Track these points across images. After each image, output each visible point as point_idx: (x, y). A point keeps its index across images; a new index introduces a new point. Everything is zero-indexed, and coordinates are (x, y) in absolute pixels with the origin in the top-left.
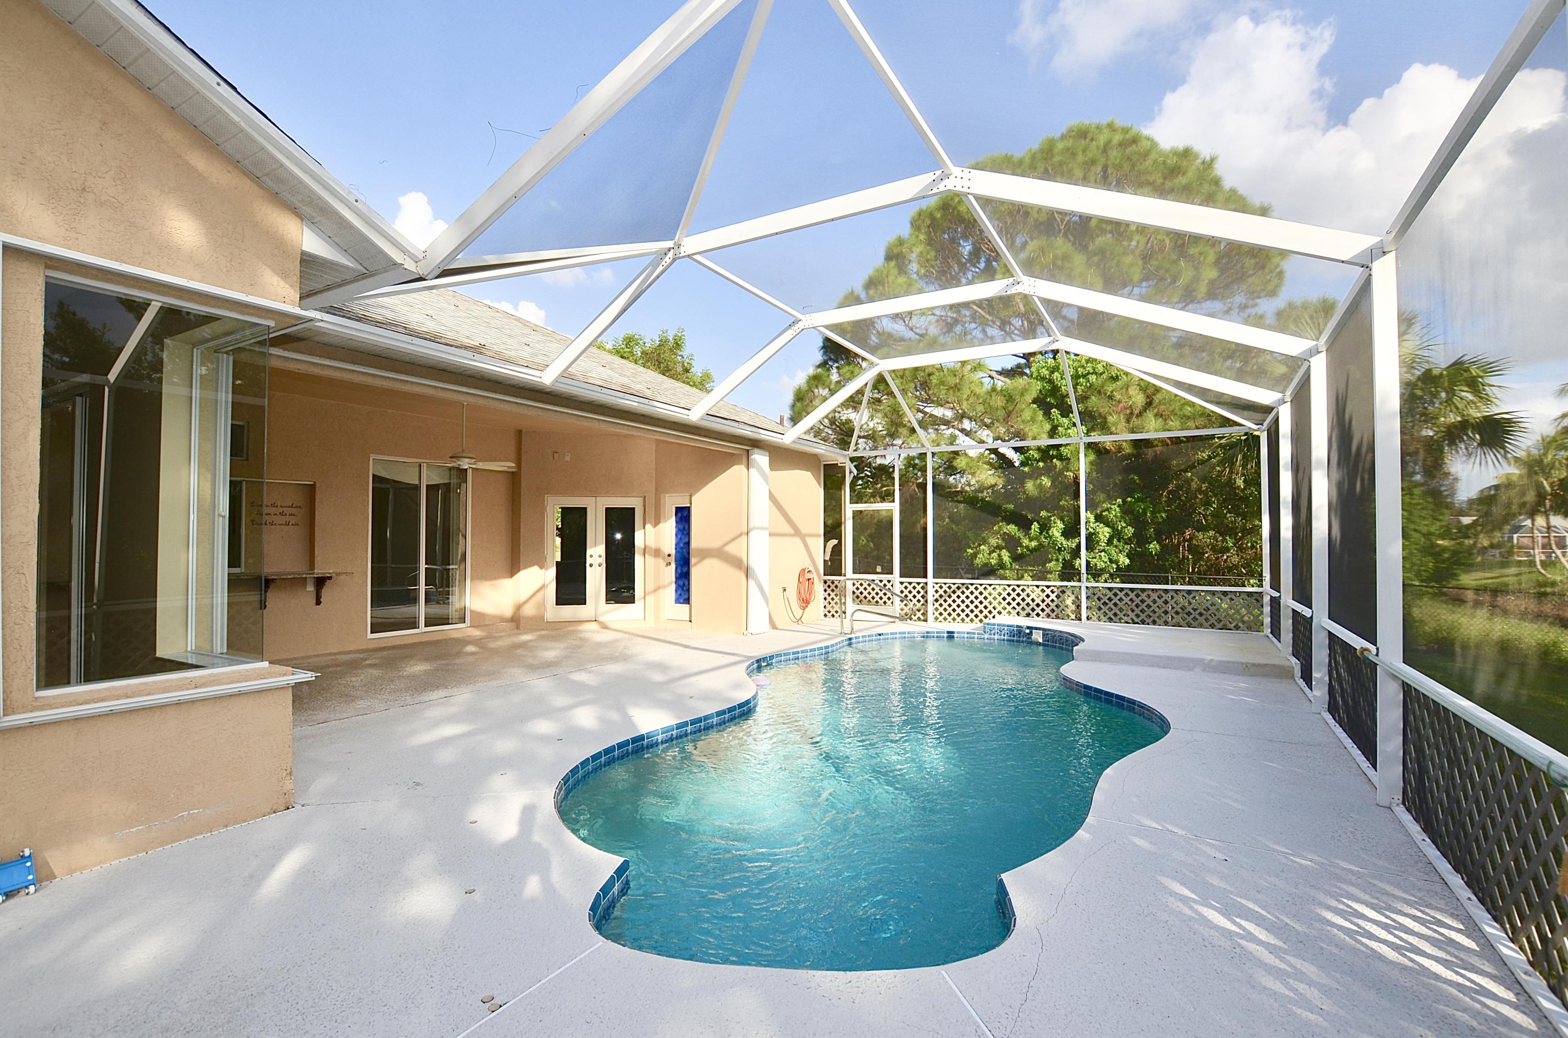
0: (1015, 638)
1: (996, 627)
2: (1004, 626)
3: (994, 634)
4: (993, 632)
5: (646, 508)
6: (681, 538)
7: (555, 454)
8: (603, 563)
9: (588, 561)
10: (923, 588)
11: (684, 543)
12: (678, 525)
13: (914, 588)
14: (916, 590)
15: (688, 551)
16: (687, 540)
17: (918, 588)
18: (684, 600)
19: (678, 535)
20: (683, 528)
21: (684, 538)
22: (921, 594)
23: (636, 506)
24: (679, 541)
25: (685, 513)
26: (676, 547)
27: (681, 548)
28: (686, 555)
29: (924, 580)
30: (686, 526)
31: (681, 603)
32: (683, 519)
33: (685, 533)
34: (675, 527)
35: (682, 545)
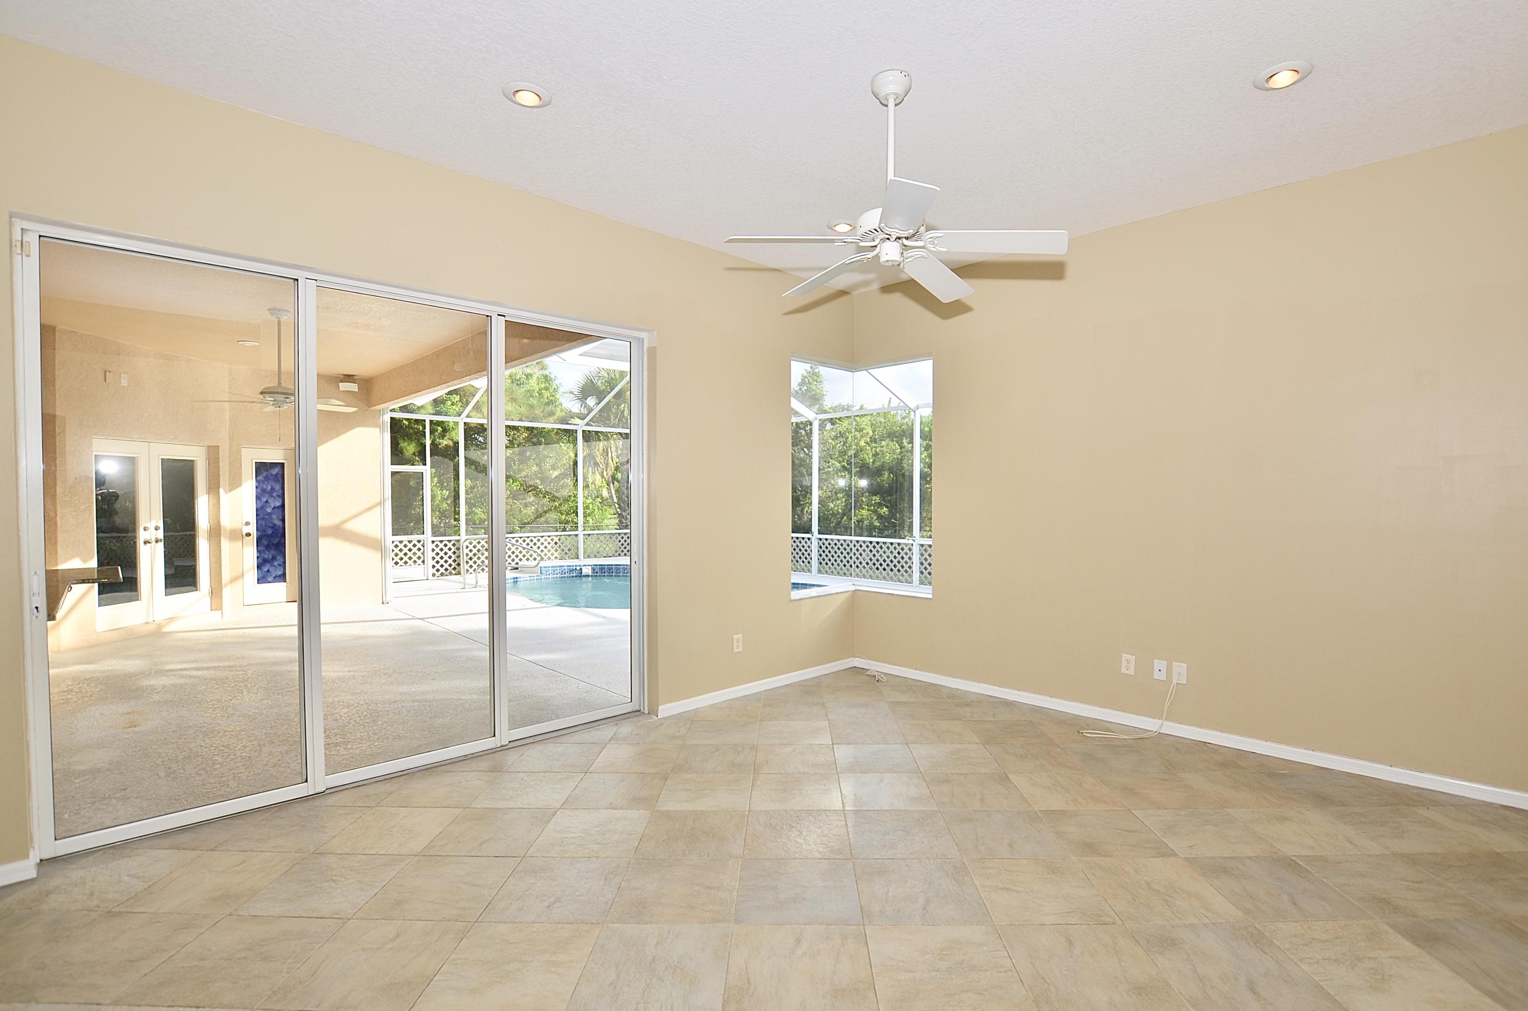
0: (566, 575)
1: (550, 569)
2: (557, 567)
3: (549, 575)
4: (548, 573)
5: (219, 462)
6: (267, 501)
7: (107, 373)
8: (162, 537)
9: (142, 536)
10: (454, 545)
11: (274, 508)
12: (261, 485)
13: (446, 545)
14: (448, 547)
15: (281, 517)
16: (278, 504)
17: (450, 545)
18: (274, 578)
19: (262, 498)
20: (271, 489)
21: (274, 502)
22: (452, 551)
23: (197, 458)
24: (263, 506)
25: (275, 471)
26: (259, 513)
27: (269, 514)
28: (278, 523)
29: (457, 538)
30: (278, 487)
31: (269, 582)
32: (272, 478)
33: (274, 495)
34: (256, 487)
35: (269, 510)
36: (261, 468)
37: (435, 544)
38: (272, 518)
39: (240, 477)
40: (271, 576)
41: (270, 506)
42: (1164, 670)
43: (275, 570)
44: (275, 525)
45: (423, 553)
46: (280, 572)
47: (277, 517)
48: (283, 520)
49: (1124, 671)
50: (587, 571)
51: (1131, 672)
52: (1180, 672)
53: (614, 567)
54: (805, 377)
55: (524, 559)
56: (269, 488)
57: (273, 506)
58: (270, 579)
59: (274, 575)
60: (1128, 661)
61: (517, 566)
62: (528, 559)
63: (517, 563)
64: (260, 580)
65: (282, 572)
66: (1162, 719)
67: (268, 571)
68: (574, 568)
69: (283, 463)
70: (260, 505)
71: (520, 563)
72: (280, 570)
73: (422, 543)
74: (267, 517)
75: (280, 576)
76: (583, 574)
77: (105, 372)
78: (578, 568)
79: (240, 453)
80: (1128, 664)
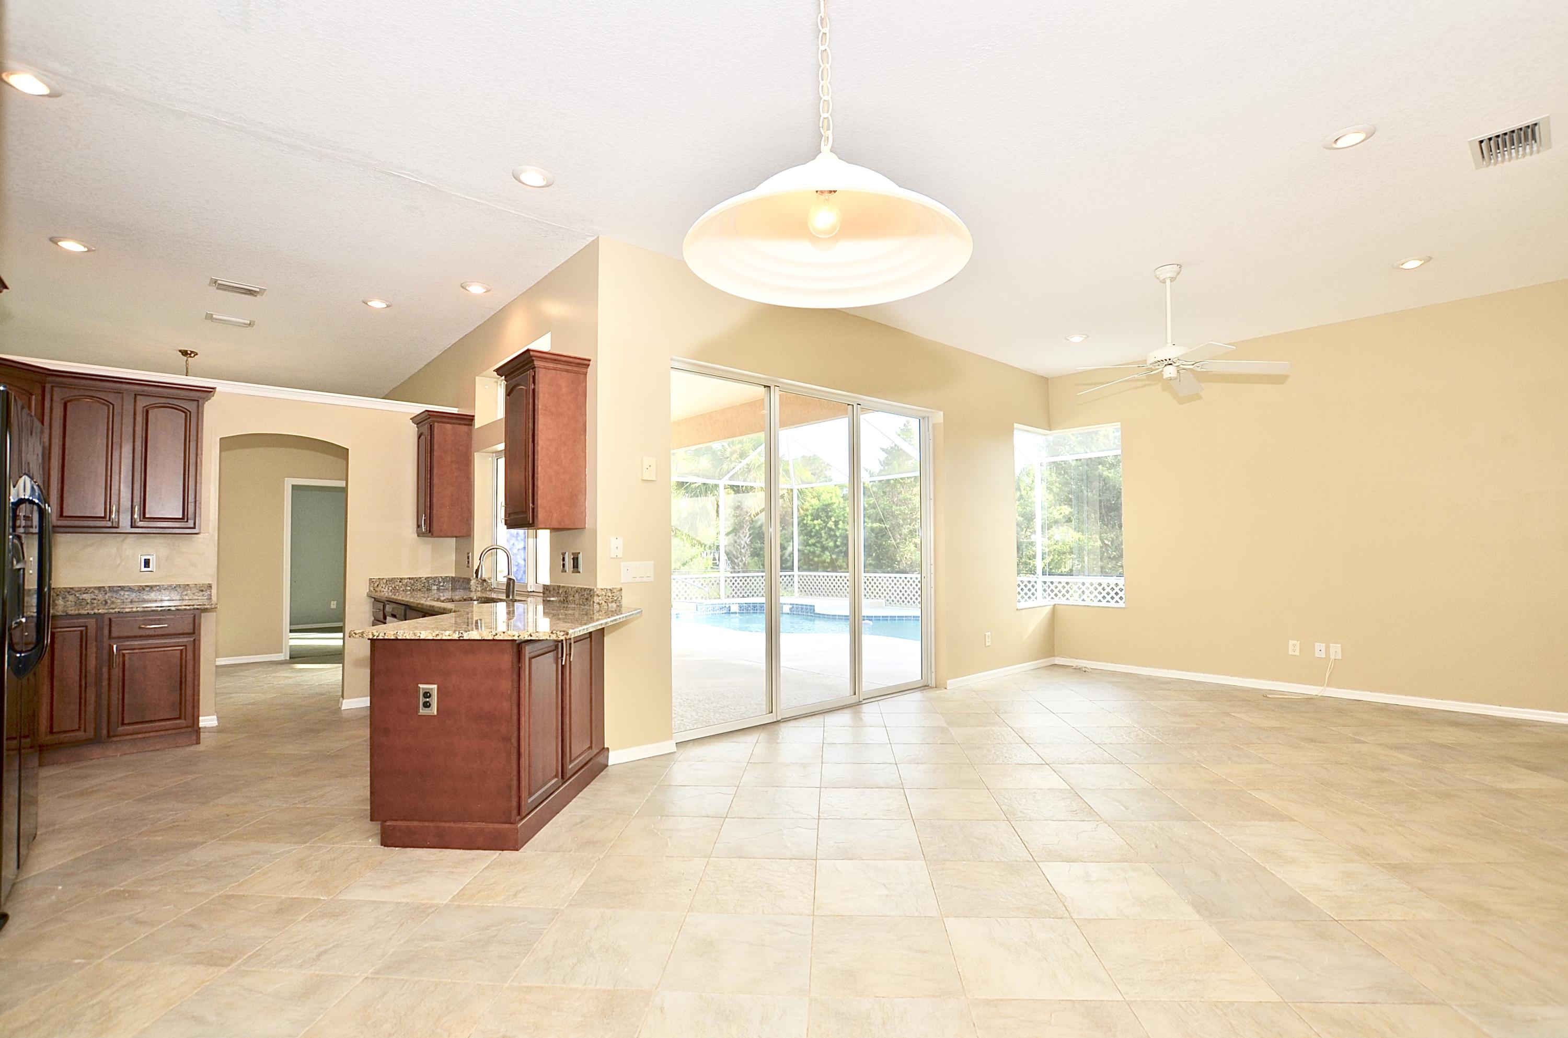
0: (717, 612)
42: (1323, 650)
49: (1291, 652)
50: (735, 608)
51: (1297, 653)
52: (1336, 650)
53: (758, 605)
60: (1294, 645)
66: (1323, 686)
68: (724, 606)
76: (731, 611)
78: (727, 606)
80: (1294, 647)
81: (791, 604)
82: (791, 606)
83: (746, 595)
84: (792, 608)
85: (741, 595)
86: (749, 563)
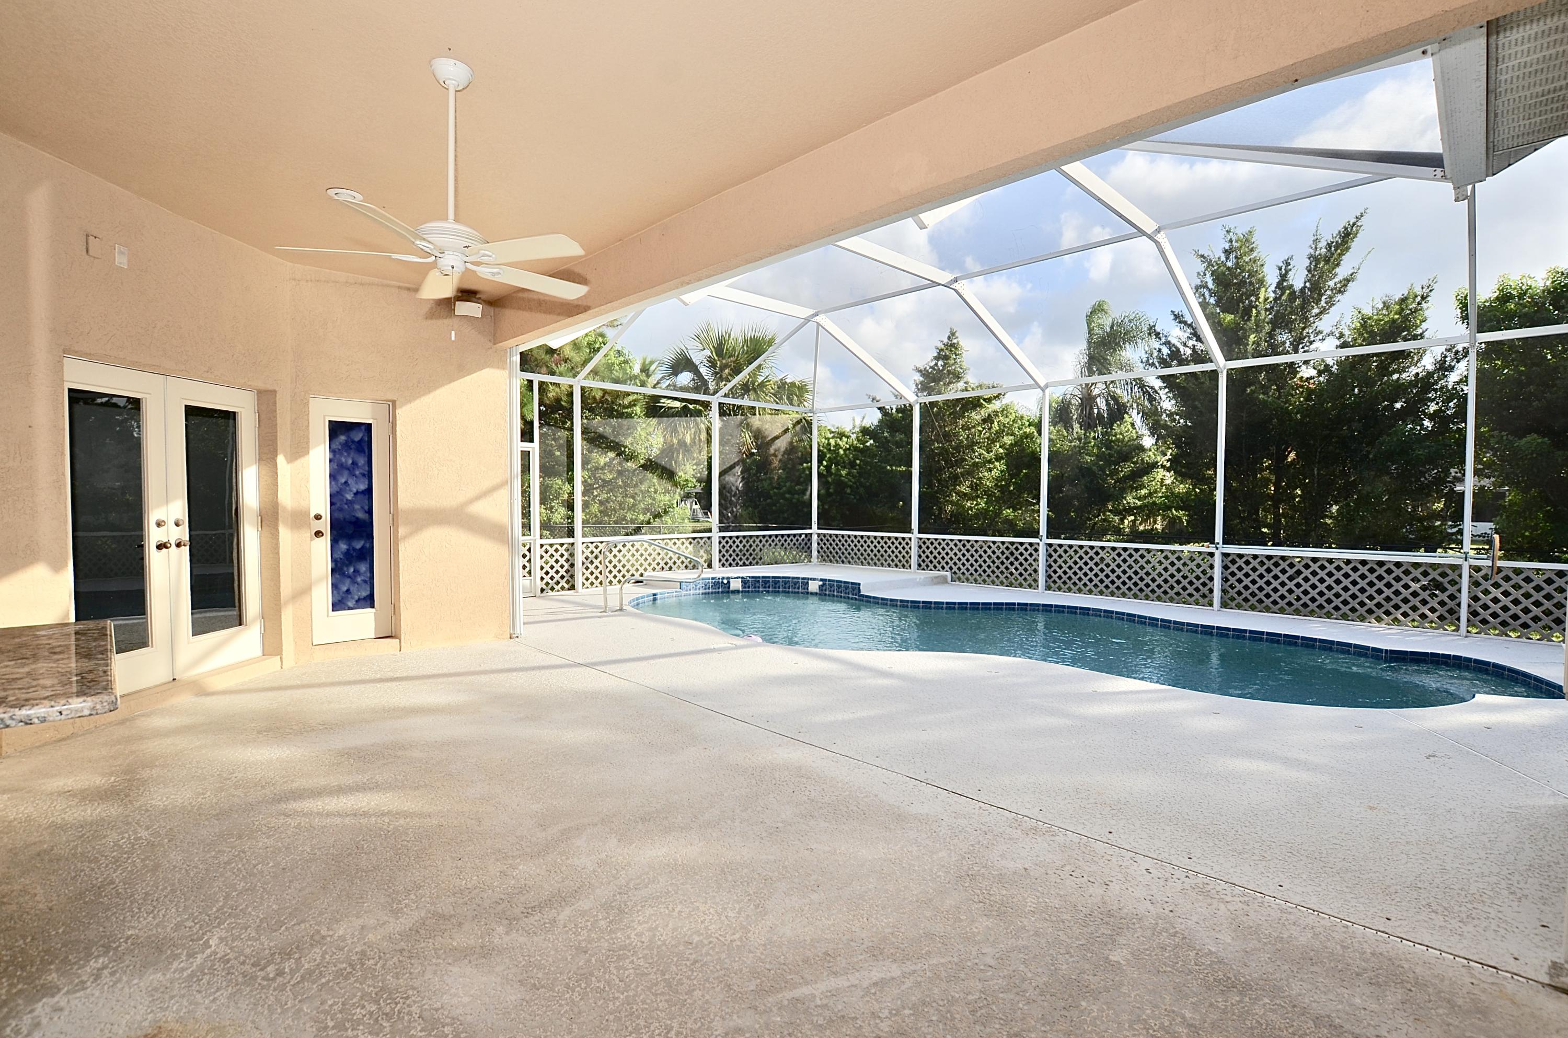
0: (710, 590)
3: (690, 590)
4: (689, 587)
5: (275, 417)
6: (346, 482)
7: (91, 238)
8: (186, 538)
9: (154, 535)
10: (567, 550)
11: (356, 494)
12: (337, 456)
13: (557, 550)
14: (559, 553)
15: (366, 508)
16: (363, 487)
17: (562, 550)
18: (357, 601)
19: (339, 477)
20: (353, 463)
21: (356, 483)
22: (565, 558)
23: (242, 410)
24: (341, 489)
25: (358, 436)
26: (333, 501)
27: (349, 502)
28: (361, 515)
29: (571, 540)
30: (362, 461)
31: (350, 608)
32: (353, 446)
33: (357, 473)
34: (331, 461)
35: (349, 496)
36: (337, 429)
37: (544, 548)
38: (354, 510)
39: (308, 443)
40: (352, 598)
41: (351, 490)
43: (358, 591)
44: (357, 518)
45: (529, 561)
46: (364, 594)
47: (362, 508)
48: (370, 512)
50: (736, 585)
54: (942, 350)
55: (650, 569)
56: (350, 462)
57: (355, 490)
58: (350, 604)
59: (356, 597)
61: (641, 579)
62: (654, 569)
63: (642, 575)
64: (338, 605)
65: (368, 593)
67: (348, 591)
68: (719, 581)
69: (370, 425)
70: (336, 489)
71: (646, 574)
72: (365, 589)
73: (527, 547)
74: (346, 507)
75: (365, 599)
76: (731, 588)
77: (87, 236)
78: (725, 581)
79: (306, 405)
81: (821, 580)
82: (821, 583)
83: (747, 563)
84: (822, 586)
85: (741, 563)
86: (741, 515)
